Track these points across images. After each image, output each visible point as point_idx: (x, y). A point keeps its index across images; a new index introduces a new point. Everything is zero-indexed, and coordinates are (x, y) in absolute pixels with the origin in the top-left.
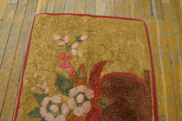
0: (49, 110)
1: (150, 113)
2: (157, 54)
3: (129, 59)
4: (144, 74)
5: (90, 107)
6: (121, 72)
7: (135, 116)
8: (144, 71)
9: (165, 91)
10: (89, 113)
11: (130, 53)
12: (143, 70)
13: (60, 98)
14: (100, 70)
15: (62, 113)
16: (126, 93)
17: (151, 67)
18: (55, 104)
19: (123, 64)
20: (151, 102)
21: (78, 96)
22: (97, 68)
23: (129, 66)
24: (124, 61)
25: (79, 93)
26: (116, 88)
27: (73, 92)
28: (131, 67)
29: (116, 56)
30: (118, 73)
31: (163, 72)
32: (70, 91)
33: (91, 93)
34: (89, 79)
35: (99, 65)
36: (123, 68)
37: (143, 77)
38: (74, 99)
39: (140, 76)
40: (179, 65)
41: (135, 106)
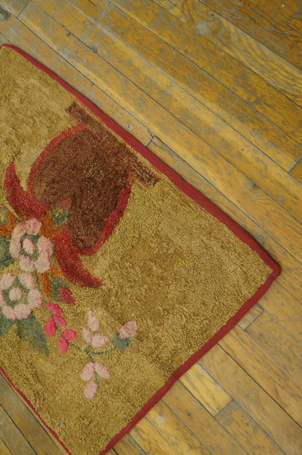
0: (12, 304)
1: (129, 157)
2: (65, 64)
3: (35, 122)
4: (72, 116)
5: (49, 242)
6: (42, 151)
7: (113, 184)
8: (67, 111)
9: (122, 101)
10: (55, 251)
11: (29, 113)
12: (65, 112)
13: (8, 274)
14: (16, 182)
15: (29, 290)
16: (73, 170)
17: (72, 95)
18: (10, 288)
19: (35, 139)
20: (115, 140)
21: (24, 247)
22: (11, 186)
23: (44, 131)
24: (31, 133)
25: (21, 242)
26: (56, 180)
27: (14, 249)
28: (47, 129)
29: (16, 140)
30: (39, 157)
31: (96, 80)
32: (10, 253)
33: (34, 224)
34: (13, 210)
35: (9, 178)
36: (39, 144)
37: (74, 123)
38: (23, 255)
39: (70, 126)
40: (109, 41)
41: (101, 171)
